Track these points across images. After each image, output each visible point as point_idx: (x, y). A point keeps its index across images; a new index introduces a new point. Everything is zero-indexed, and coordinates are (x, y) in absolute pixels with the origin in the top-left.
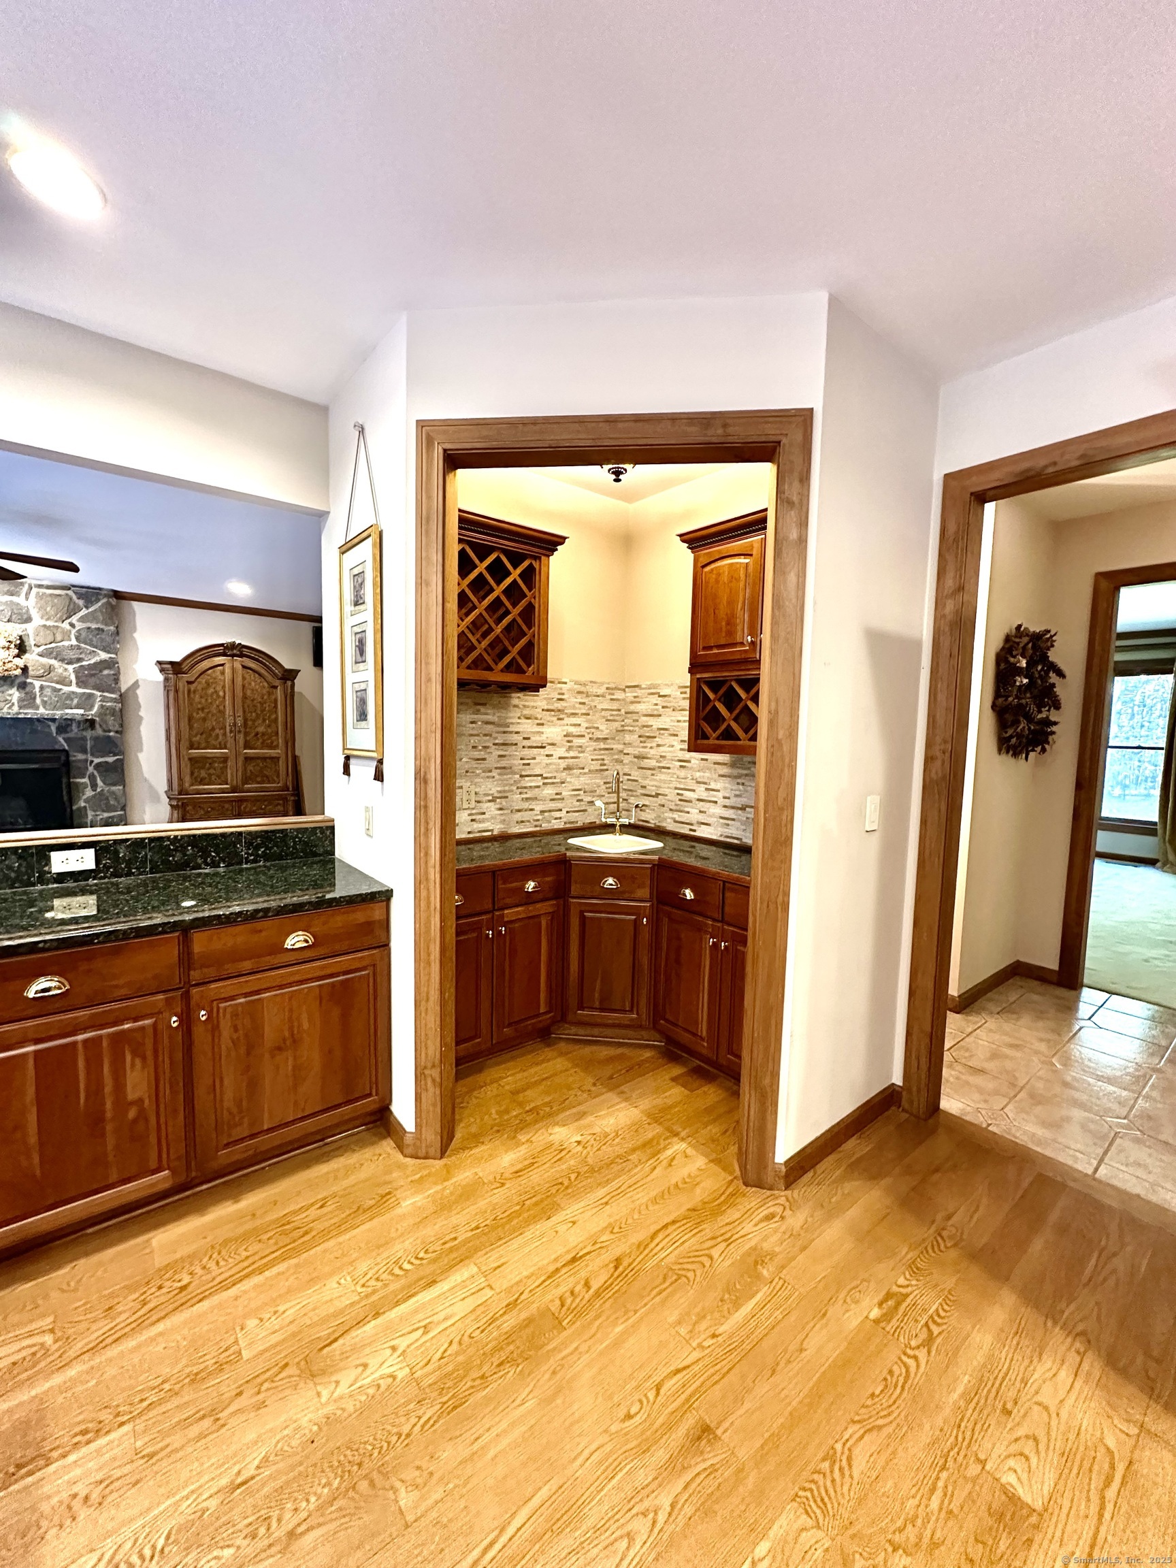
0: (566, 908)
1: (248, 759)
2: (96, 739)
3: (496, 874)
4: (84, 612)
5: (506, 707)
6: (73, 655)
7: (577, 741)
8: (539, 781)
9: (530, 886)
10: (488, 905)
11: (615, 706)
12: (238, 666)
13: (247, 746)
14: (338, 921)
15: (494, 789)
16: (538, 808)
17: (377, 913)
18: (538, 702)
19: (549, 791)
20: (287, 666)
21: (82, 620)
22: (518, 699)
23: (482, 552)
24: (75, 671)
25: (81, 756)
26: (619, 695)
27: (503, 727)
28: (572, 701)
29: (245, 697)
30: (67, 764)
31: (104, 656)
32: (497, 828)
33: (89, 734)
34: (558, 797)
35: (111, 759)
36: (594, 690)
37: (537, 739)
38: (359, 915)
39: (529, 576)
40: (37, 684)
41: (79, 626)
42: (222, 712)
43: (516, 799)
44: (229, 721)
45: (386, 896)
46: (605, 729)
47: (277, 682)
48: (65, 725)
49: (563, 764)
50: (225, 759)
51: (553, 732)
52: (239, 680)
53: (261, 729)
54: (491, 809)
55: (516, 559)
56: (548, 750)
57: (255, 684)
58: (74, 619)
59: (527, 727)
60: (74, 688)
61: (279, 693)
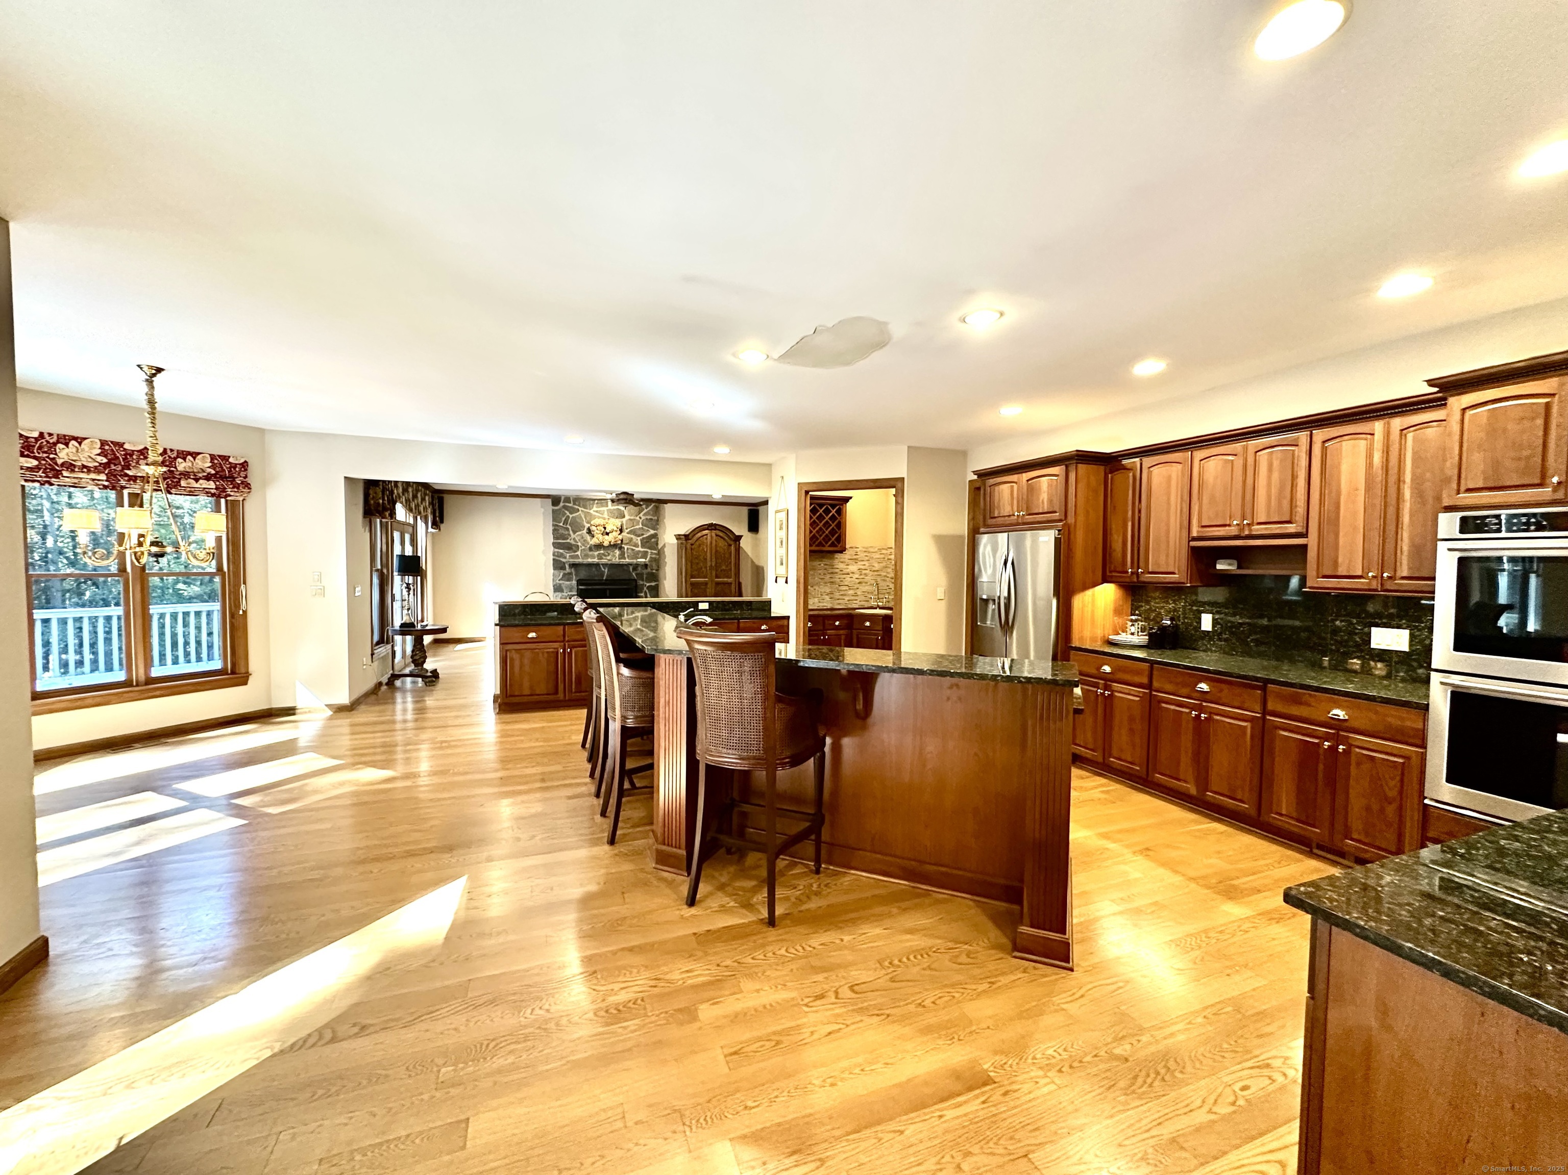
0: (852, 633)
1: (718, 584)
2: (648, 574)
3: (826, 617)
4: (645, 511)
5: (833, 558)
6: (639, 532)
7: (864, 572)
8: (847, 588)
9: (837, 623)
10: (821, 628)
11: (882, 556)
12: (714, 535)
13: (717, 577)
14: (775, 623)
15: (828, 591)
16: (847, 598)
17: (785, 622)
18: (846, 556)
19: (851, 592)
20: (737, 534)
21: (644, 515)
22: (838, 556)
23: (821, 506)
24: (641, 540)
25: (641, 583)
26: (884, 551)
27: (832, 566)
28: (862, 555)
29: (716, 551)
30: (636, 586)
31: (652, 532)
32: (829, 606)
33: (645, 571)
34: (856, 595)
35: (653, 584)
36: (872, 550)
37: (845, 571)
38: (780, 623)
39: (839, 512)
40: (626, 547)
41: (643, 518)
42: (706, 559)
43: (837, 595)
44: (709, 564)
45: (788, 618)
46: (877, 566)
47: (732, 543)
48: (636, 567)
49: (858, 581)
50: (706, 584)
51: (853, 568)
52: (714, 542)
53: (724, 567)
54: (827, 598)
55: (833, 506)
56: (851, 575)
57: (722, 543)
58: (641, 515)
59: (841, 566)
60: (640, 549)
61: (733, 548)
